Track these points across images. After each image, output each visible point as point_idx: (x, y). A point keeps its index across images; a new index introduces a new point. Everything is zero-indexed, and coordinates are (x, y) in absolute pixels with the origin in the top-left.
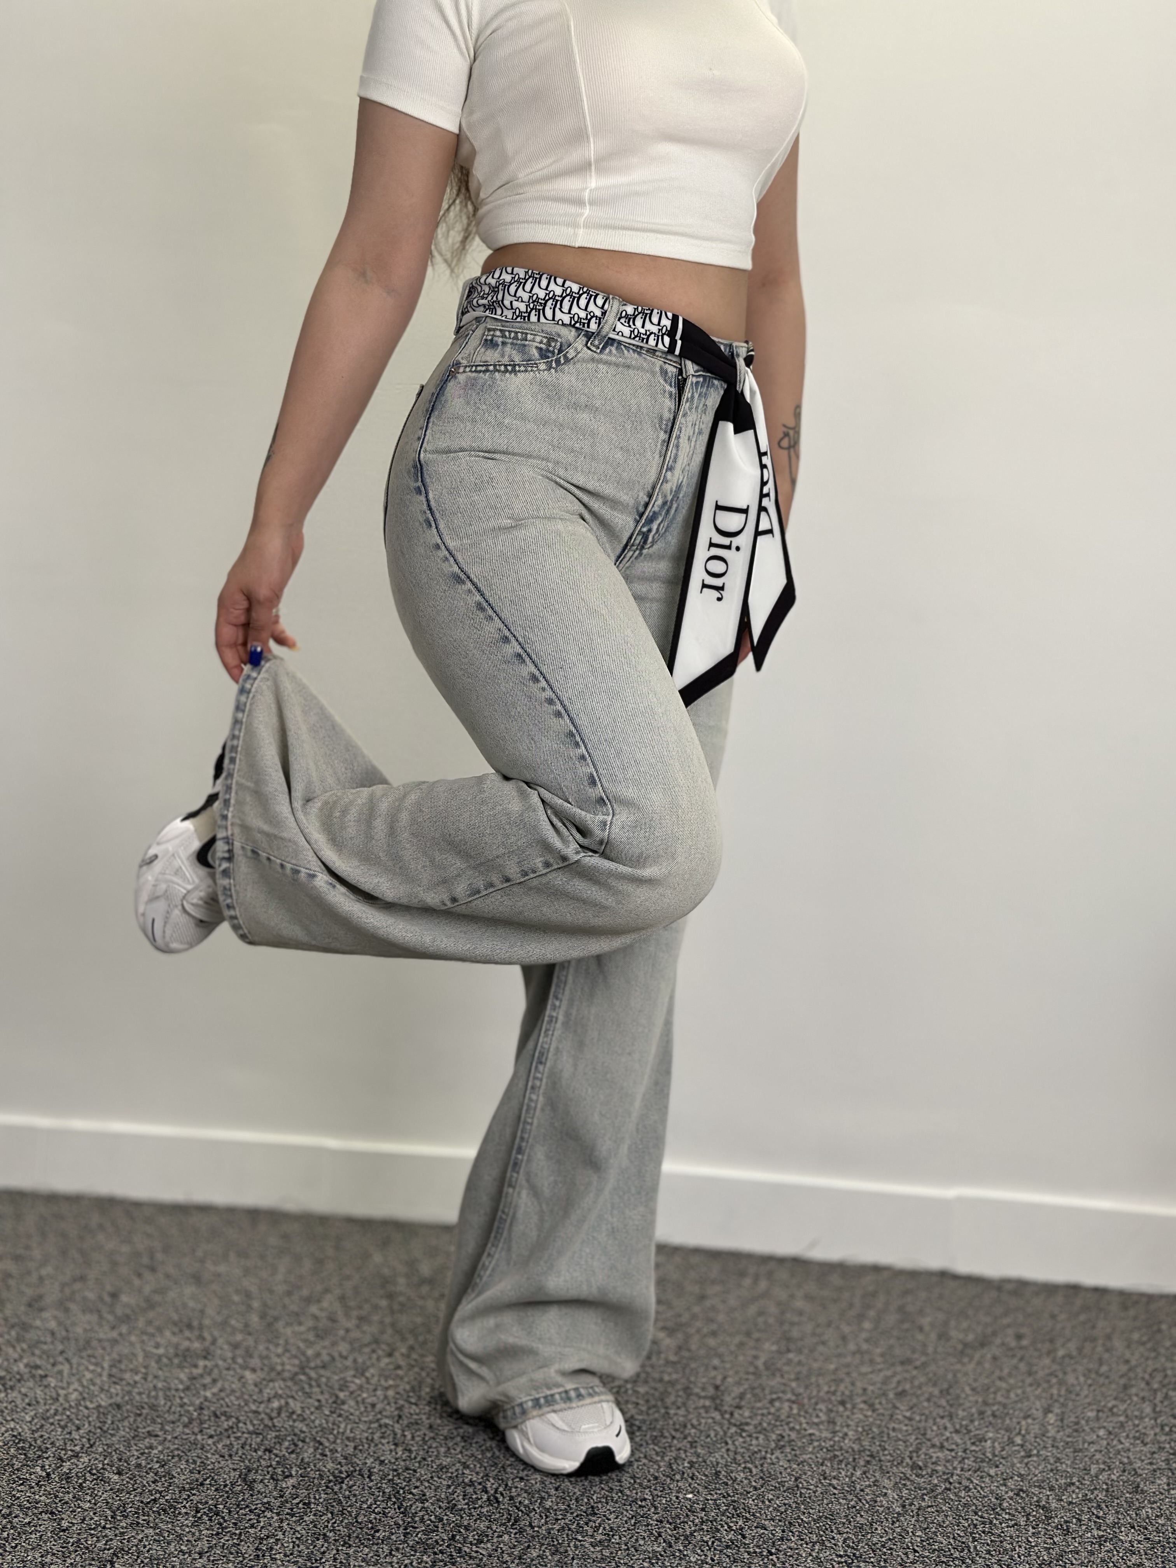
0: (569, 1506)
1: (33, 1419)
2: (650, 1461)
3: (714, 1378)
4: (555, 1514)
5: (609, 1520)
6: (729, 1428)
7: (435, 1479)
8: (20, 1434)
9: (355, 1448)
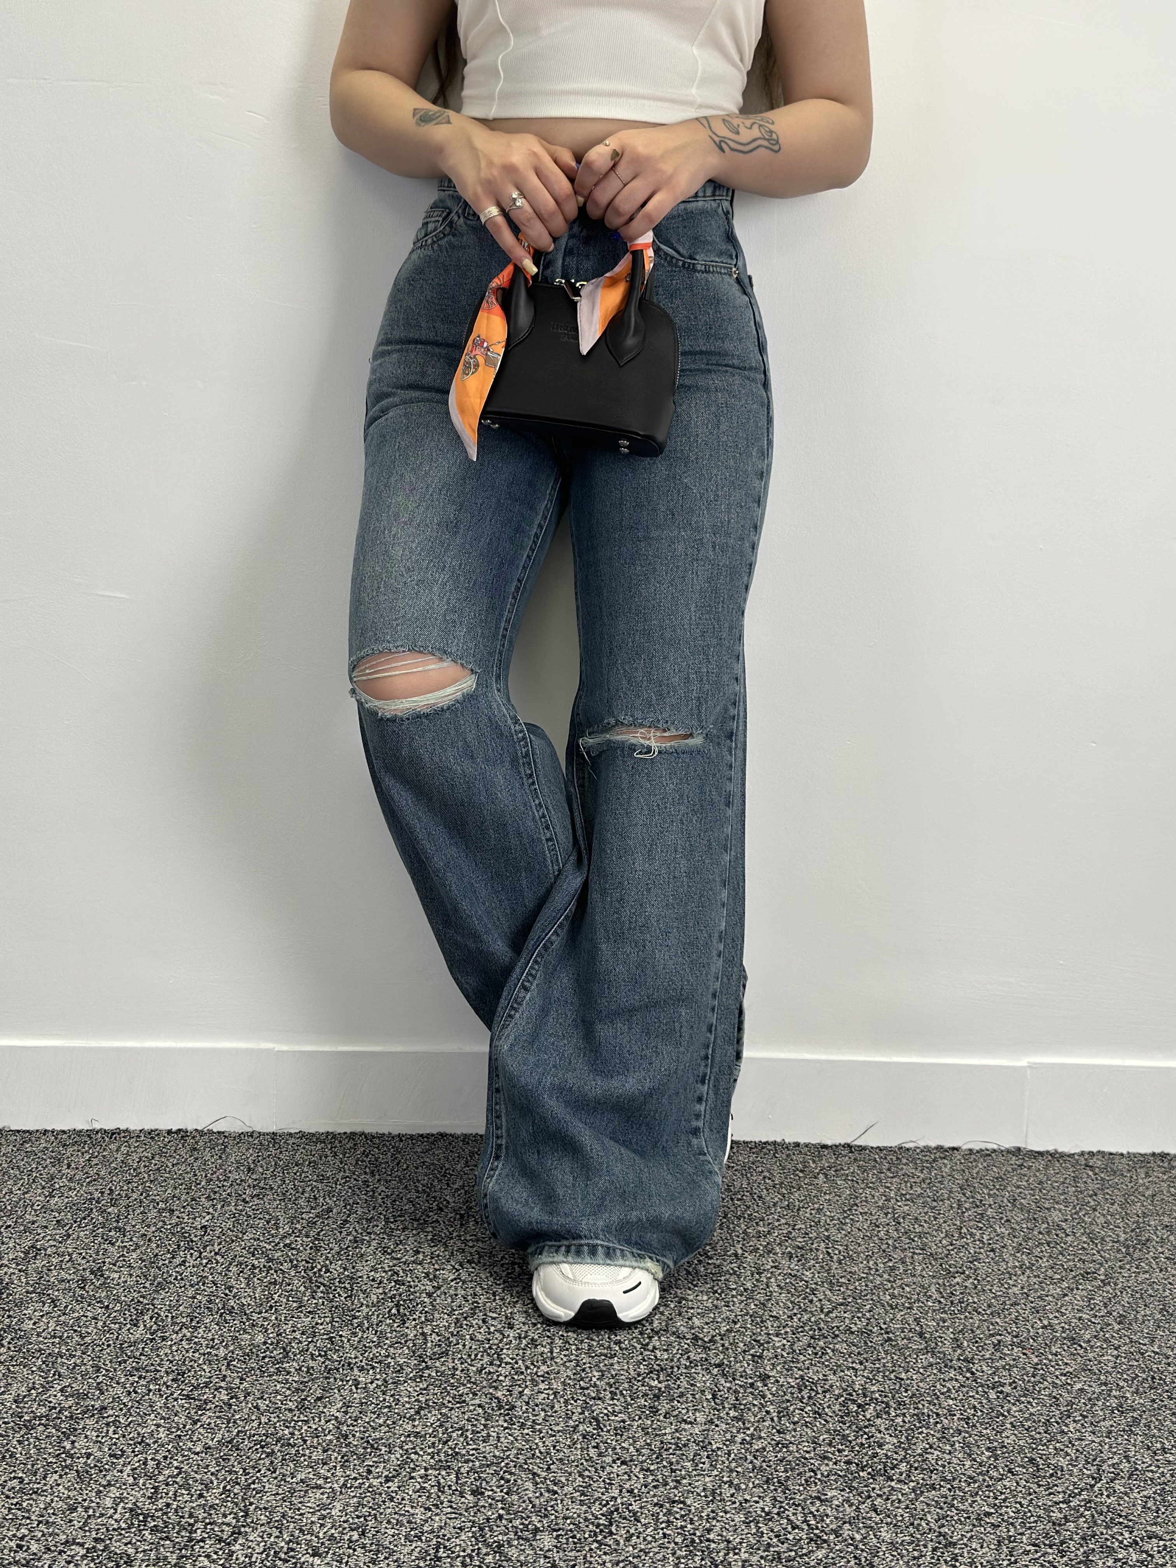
0: (911, 1535)
1: (135, 1479)
2: (944, 1452)
3: (904, 1321)
4: (907, 1550)
5: (975, 1550)
6: (986, 1393)
7: (721, 1514)
8: (135, 1504)
9: (581, 1475)
